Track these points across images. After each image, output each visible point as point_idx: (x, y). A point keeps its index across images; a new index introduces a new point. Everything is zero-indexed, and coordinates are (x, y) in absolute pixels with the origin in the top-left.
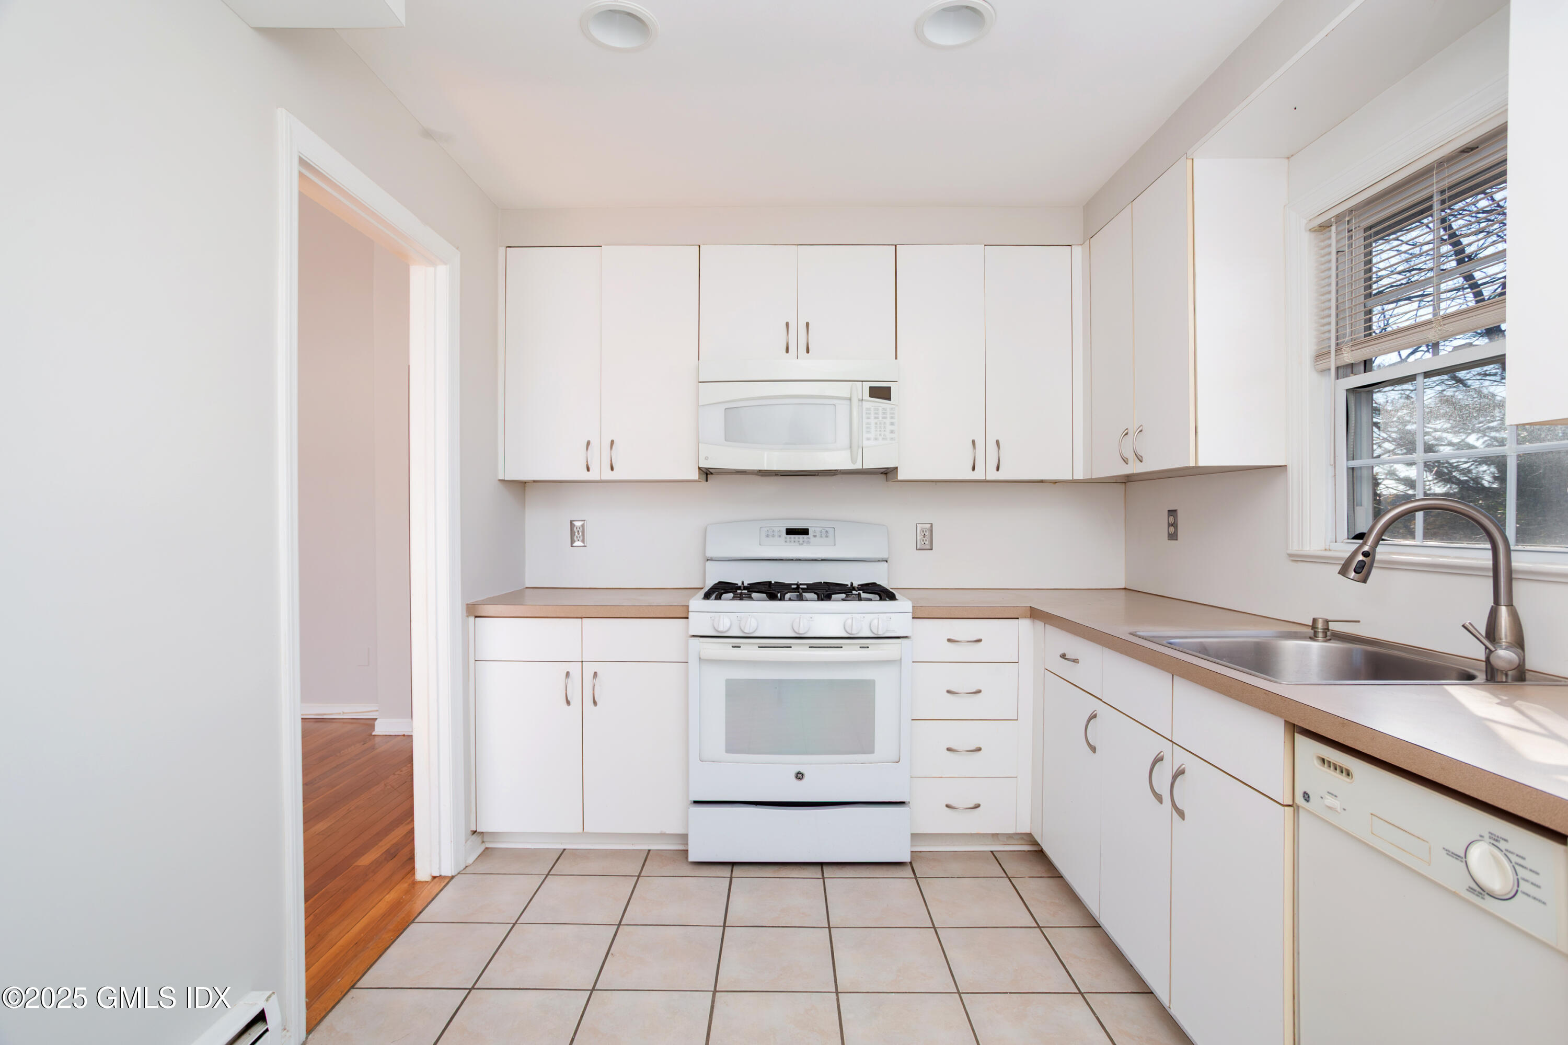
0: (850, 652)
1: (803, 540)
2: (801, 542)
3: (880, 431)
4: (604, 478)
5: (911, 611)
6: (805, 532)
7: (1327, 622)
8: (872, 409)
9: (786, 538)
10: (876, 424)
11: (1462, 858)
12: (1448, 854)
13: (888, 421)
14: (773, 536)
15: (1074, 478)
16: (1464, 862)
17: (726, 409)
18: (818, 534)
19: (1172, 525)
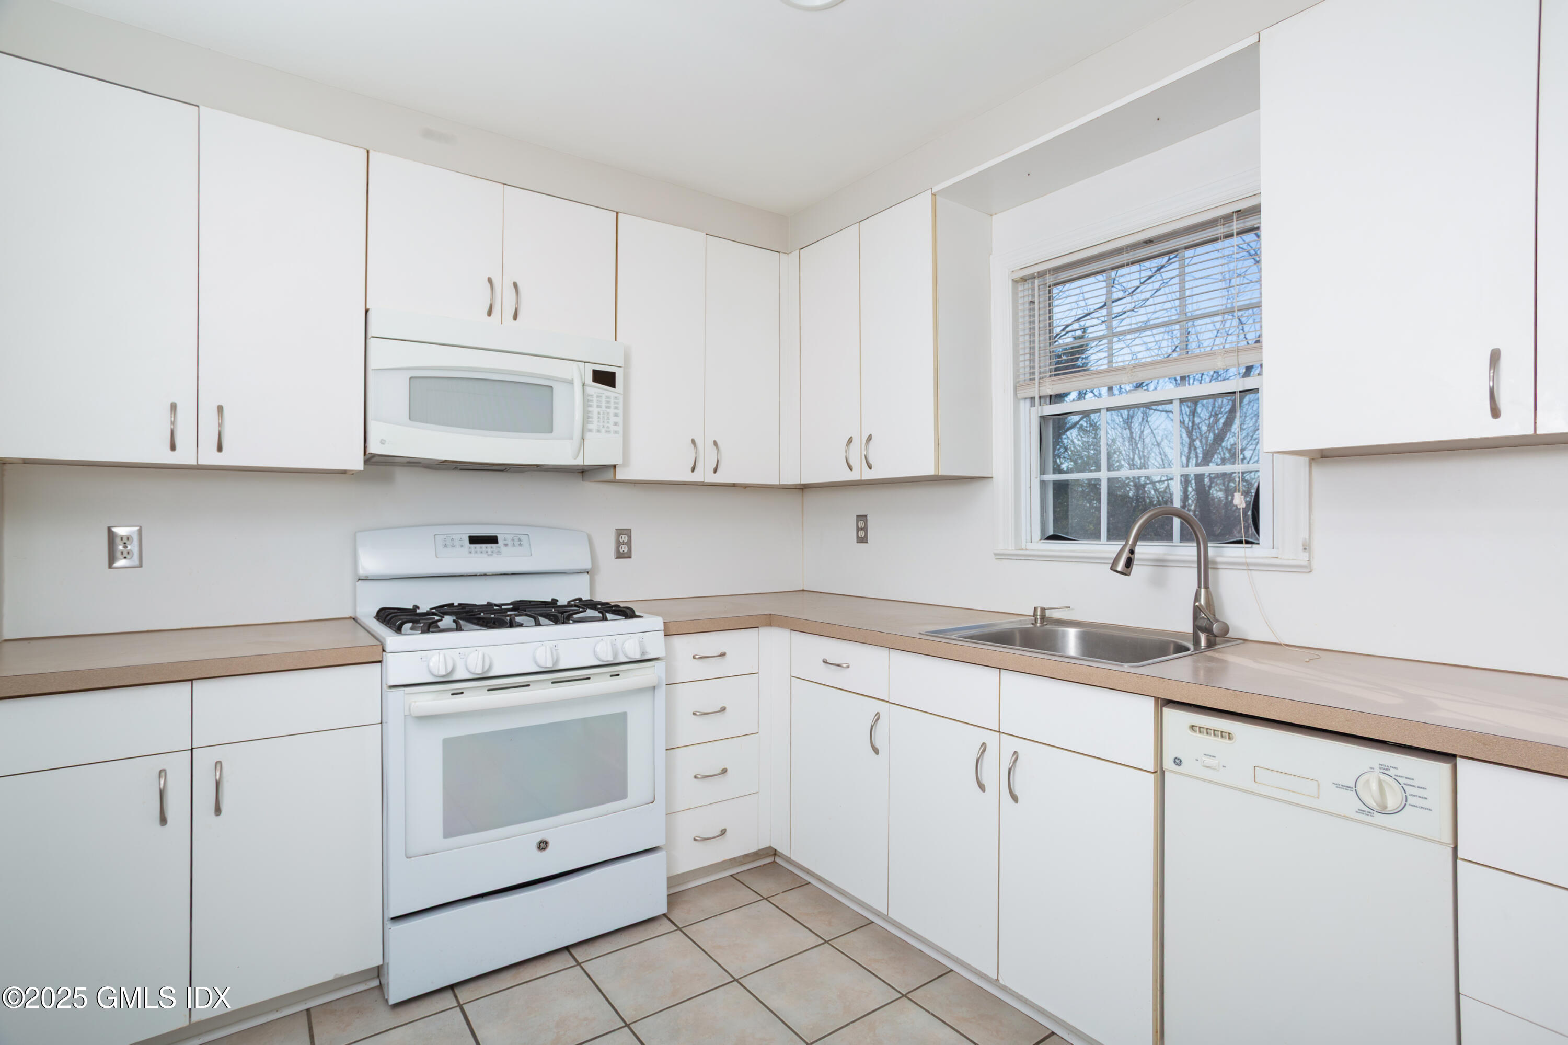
0: (601, 684)
1: (492, 550)
2: (490, 553)
3: (604, 422)
4: (203, 461)
5: (662, 628)
6: (493, 540)
7: (1043, 610)
8: (595, 396)
9: (470, 548)
10: (599, 413)
11: (1352, 788)
12: (1337, 787)
13: (612, 411)
14: (453, 546)
15: (781, 483)
16: (1354, 791)
17: (411, 378)
18: (510, 543)
19: (862, 529)
